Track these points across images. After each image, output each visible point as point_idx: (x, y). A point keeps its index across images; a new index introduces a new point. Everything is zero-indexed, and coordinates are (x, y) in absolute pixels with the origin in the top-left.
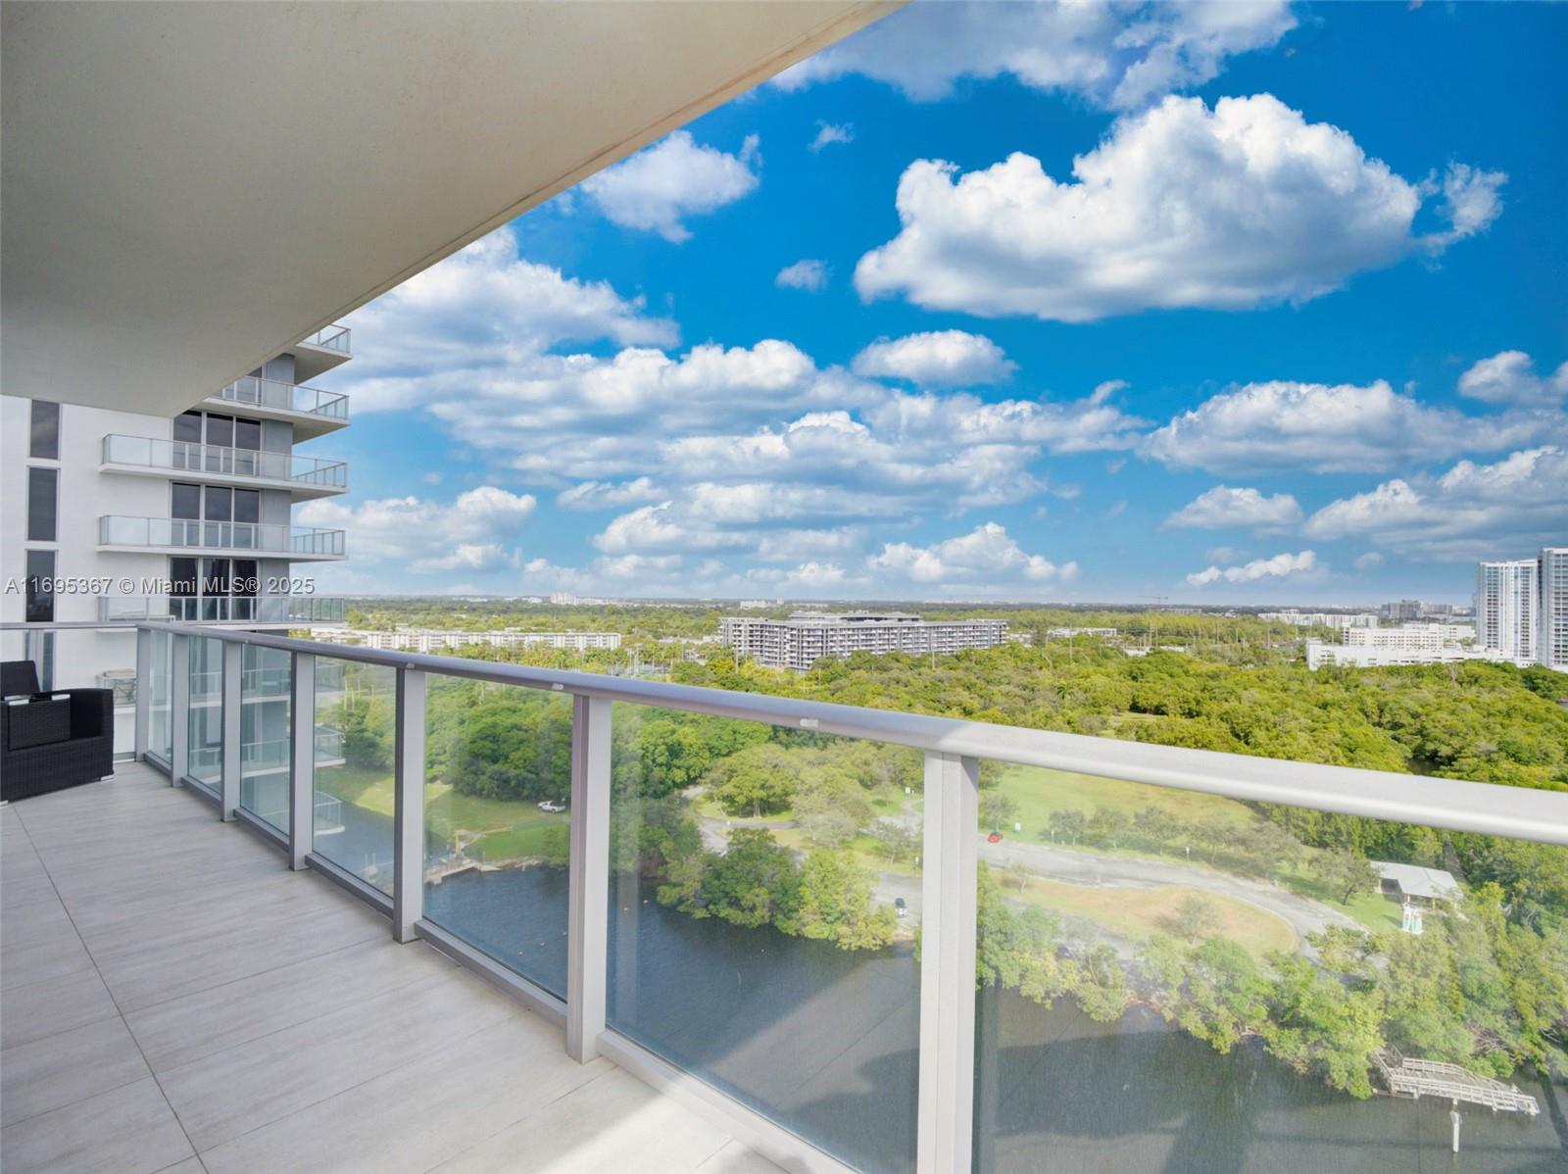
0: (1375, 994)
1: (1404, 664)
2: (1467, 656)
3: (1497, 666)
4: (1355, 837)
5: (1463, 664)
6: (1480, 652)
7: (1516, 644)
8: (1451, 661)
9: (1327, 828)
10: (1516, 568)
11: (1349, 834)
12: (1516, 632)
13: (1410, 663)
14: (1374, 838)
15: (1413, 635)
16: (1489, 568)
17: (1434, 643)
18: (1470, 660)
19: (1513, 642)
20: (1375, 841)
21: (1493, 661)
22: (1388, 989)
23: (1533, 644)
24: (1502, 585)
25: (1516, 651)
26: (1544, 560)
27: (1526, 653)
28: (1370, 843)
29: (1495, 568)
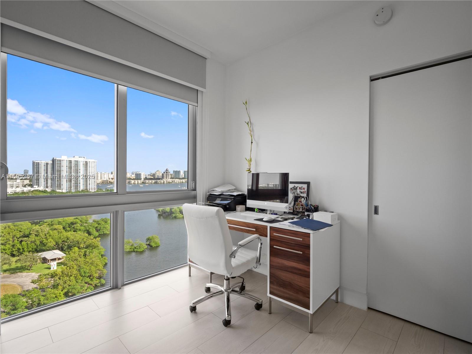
0: (60, 287)
1: (12, 193)
2: (32, 189)
3: (42, 191)
4: (25, 249)
5: (32, 192)
6: (36, 188)
7: (44, 185)
8: (28, 191)
9: (14, 250)
10: (44, 163)
11: (23, 249)
12: (44, 181)
13: (13, 193)
14: (32, 247)
15: (11, 184)
16: (36, 163)
17: (19, 186)
18: (34, 190)
19: (43, 184)
20: (32, 248)
21: (41, 190)
22: (62, 284)
23: (49, 184)
24: (40, 168)
25: (44, 187)
26: (54, 161)
27: (47, 187)
28: (30, 249)
29: (38, 163)
